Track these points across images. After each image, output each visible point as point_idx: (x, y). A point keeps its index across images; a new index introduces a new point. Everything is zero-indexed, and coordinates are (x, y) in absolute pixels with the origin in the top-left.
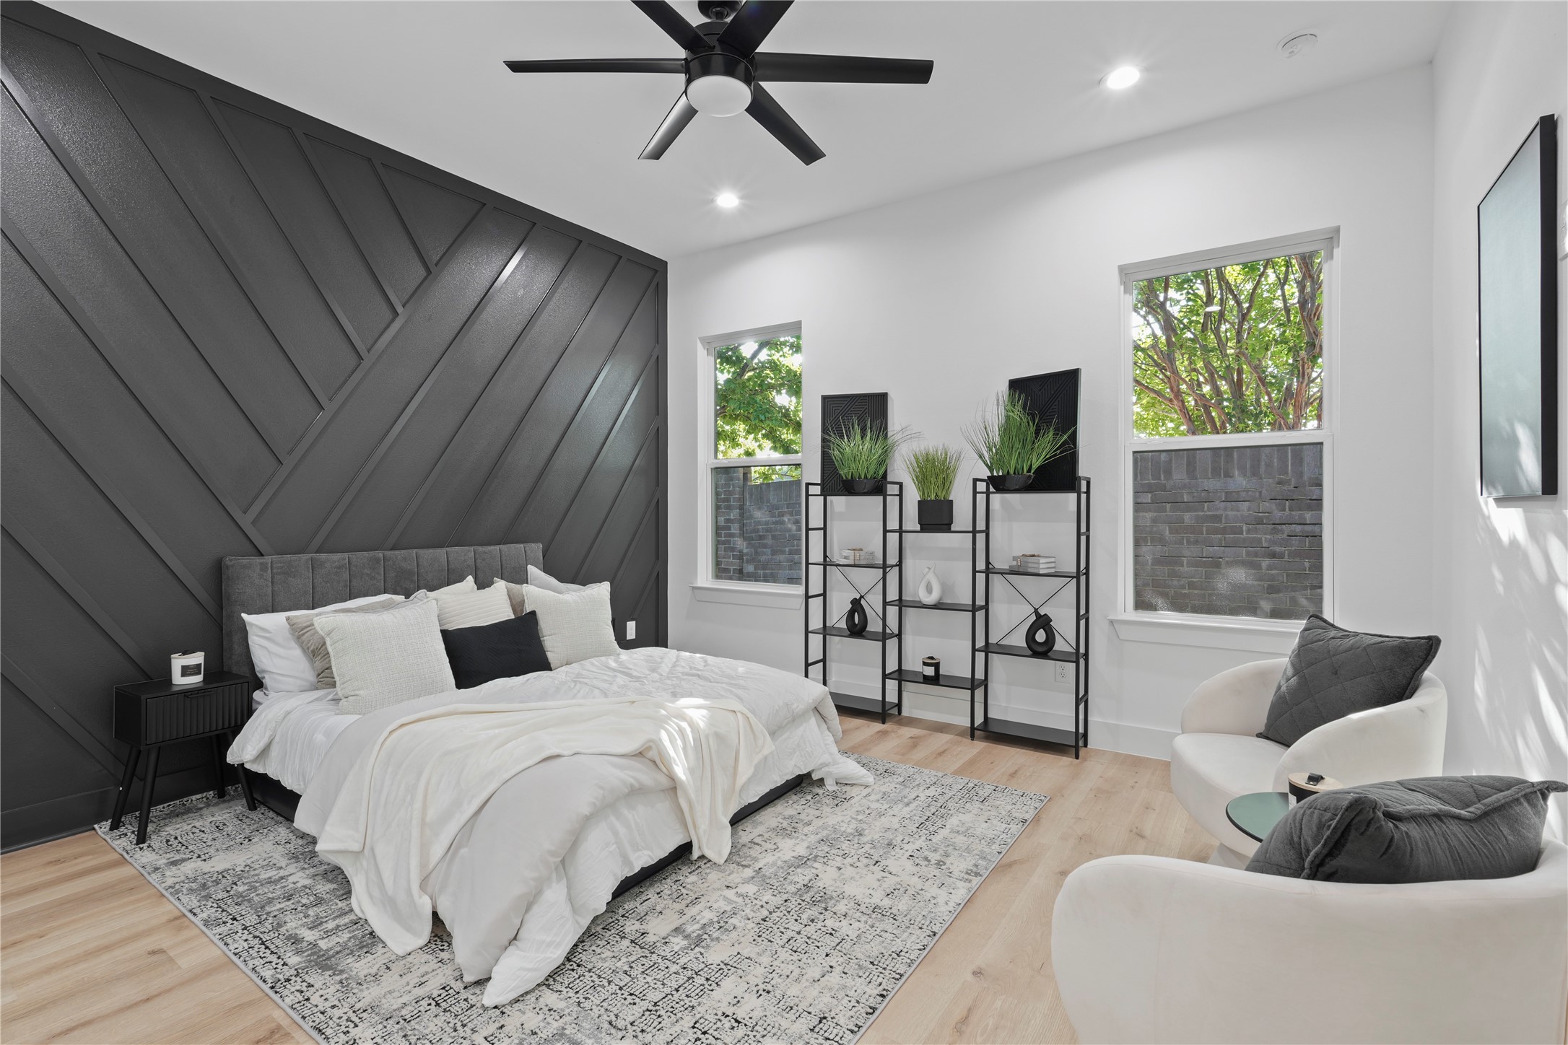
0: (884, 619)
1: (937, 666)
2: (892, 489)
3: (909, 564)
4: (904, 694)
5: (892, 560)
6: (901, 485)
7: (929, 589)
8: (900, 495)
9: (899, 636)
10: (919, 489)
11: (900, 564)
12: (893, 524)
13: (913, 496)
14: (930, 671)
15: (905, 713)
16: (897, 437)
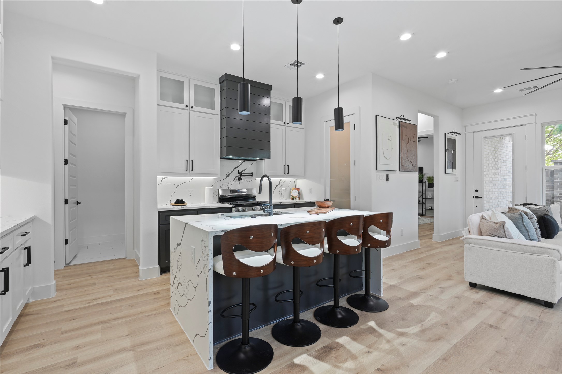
0: (422, 201)
1: (431, 207)
2: (424, 182)
3: (427, 193)
4: (426, 213)
5: (424, 192)
6: (425, 181)
7: (430, 196)
8: (425, 183)
9: (425, 204)
10: (428, 182)
11: (425, 193)
12: (424, 187)
13: (427, 183)
14: (430, 208)
15: (426, 215)
16: (425, 174)
